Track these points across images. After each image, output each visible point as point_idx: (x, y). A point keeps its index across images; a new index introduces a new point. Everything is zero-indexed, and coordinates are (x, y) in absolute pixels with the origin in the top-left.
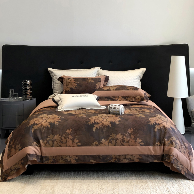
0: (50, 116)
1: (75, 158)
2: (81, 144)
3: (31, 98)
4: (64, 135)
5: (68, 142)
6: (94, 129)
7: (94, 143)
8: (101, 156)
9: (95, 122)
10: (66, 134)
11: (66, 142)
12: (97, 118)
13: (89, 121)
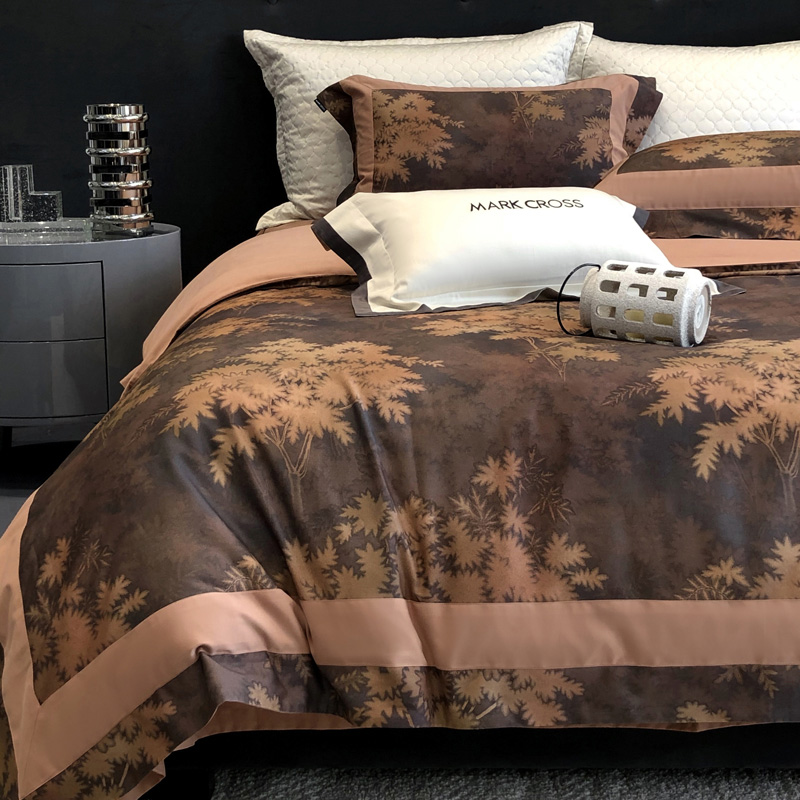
0: (333, 352)
1: (558, 693)
2: (603, 577)
3: (146, 225)
4: (463, 505)
5: (495, 563)
6: (705, 462)
7: (707, 574)
8: (771, 677)
9: (700, 400)
10: (477, 499)
11: (478, 561)
12: (711, 373)
13: (657, 396)
